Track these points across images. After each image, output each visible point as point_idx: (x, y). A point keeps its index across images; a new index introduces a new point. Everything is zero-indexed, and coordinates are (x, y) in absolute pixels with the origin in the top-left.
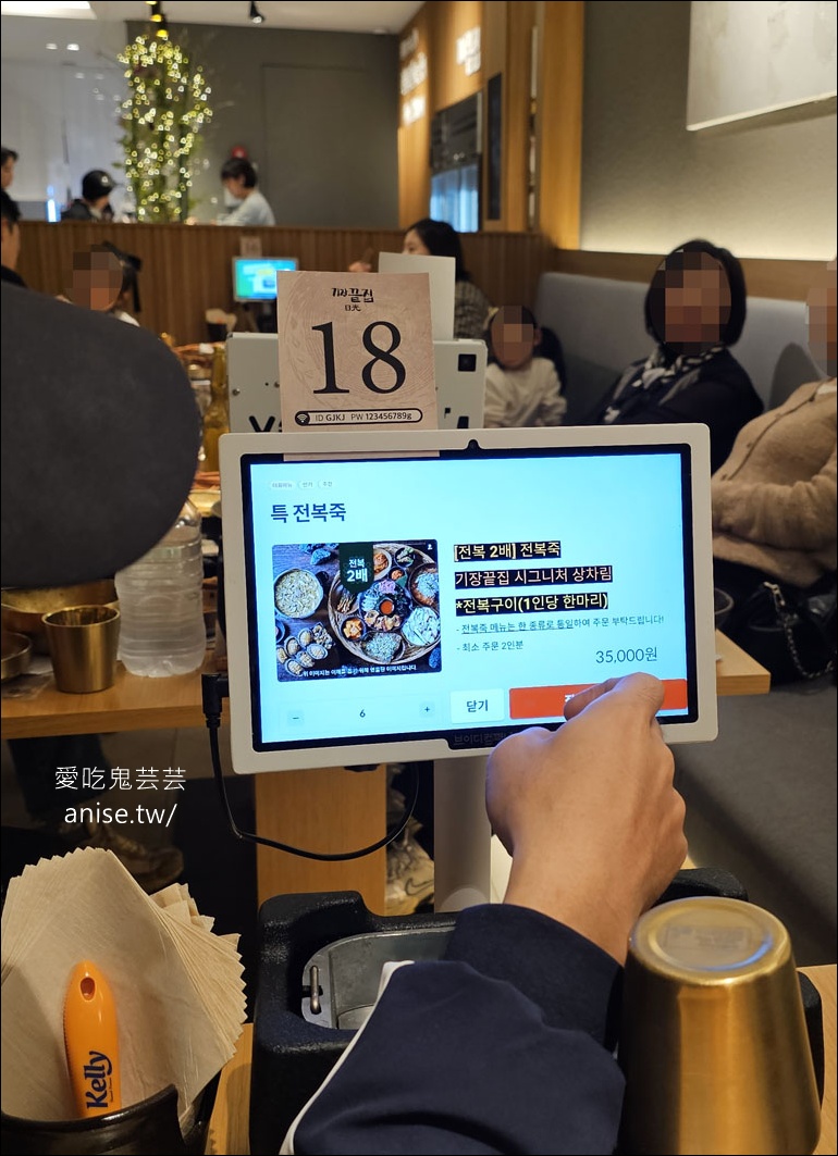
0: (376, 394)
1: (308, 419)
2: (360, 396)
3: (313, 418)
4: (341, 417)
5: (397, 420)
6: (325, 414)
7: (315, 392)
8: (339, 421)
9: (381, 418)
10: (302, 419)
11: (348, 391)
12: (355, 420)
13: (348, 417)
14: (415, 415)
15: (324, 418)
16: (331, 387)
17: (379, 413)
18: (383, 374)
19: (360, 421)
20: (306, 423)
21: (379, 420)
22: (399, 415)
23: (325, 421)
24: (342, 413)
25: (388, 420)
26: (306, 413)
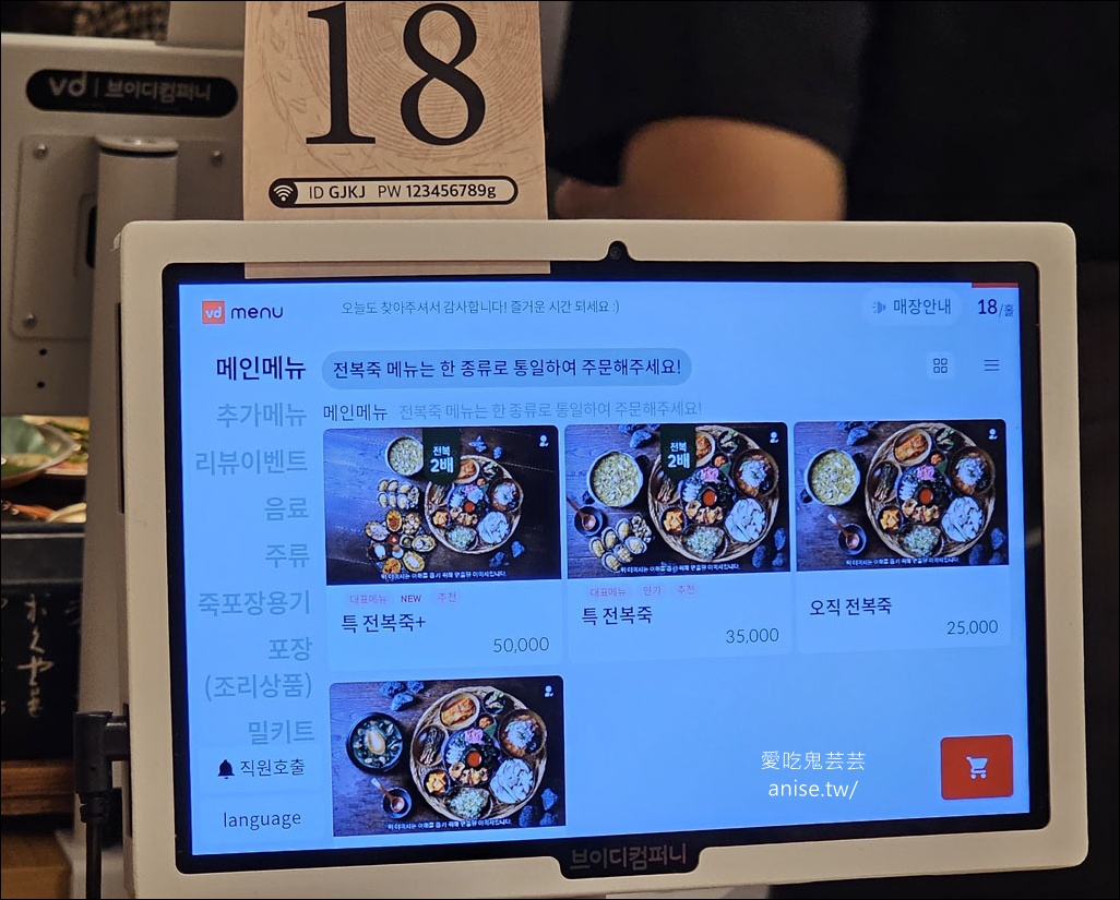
0: (426, 146)
1: (294, 194)
2: (395, 151)
3: (304, 193)
4: (358, 192)
5: (467, 198)
6: (326, 186)
7: (310, 141)
8: (353, 200)
9: (437, 195)
10: (284, 196)
11: (372, 140)
12: (386, 198)
13: (372, 192)
14: (503, 190)
15: (325, 193)
16: (340, 132)
17: (432, 184)
18: (442, 107)
19: (394, 199)
20: (291, 202)
21: (432, 198)
22: (472, 189)
23: (327, 199)
24: (360, 184)
25: (450, 198)
26: (290, 182)
